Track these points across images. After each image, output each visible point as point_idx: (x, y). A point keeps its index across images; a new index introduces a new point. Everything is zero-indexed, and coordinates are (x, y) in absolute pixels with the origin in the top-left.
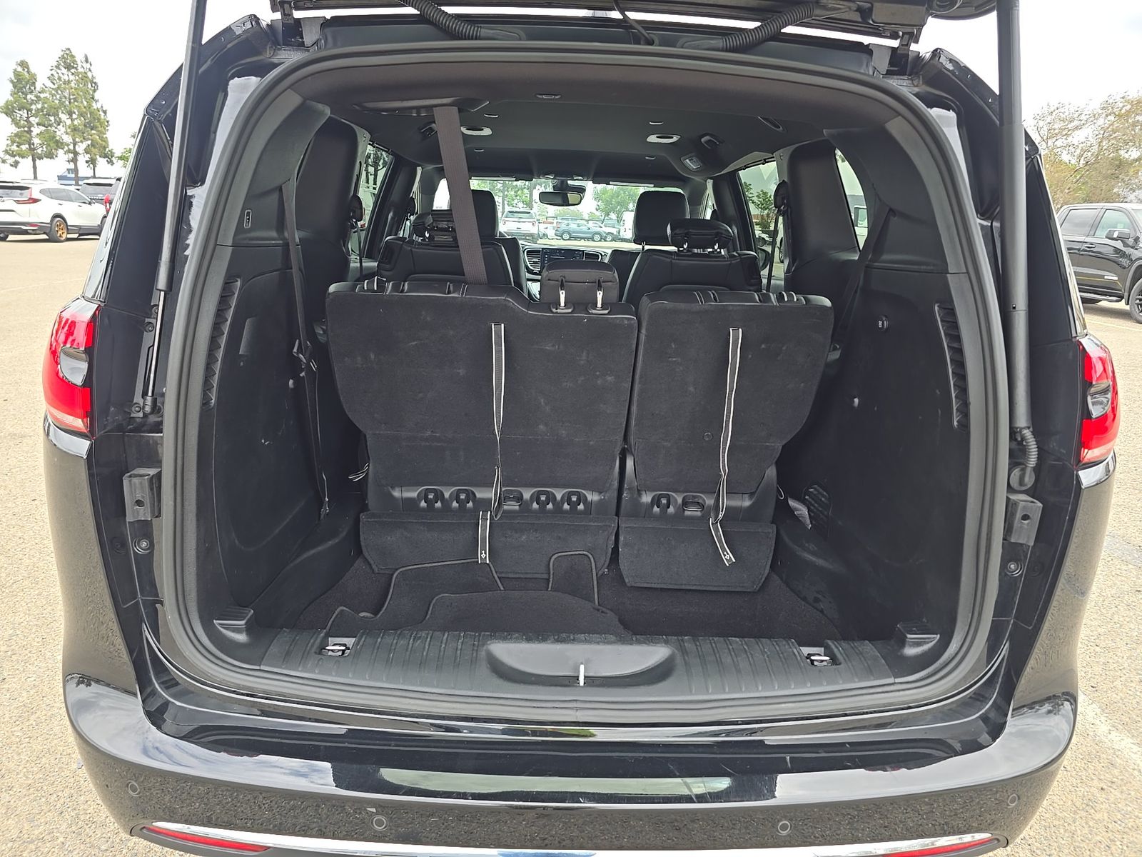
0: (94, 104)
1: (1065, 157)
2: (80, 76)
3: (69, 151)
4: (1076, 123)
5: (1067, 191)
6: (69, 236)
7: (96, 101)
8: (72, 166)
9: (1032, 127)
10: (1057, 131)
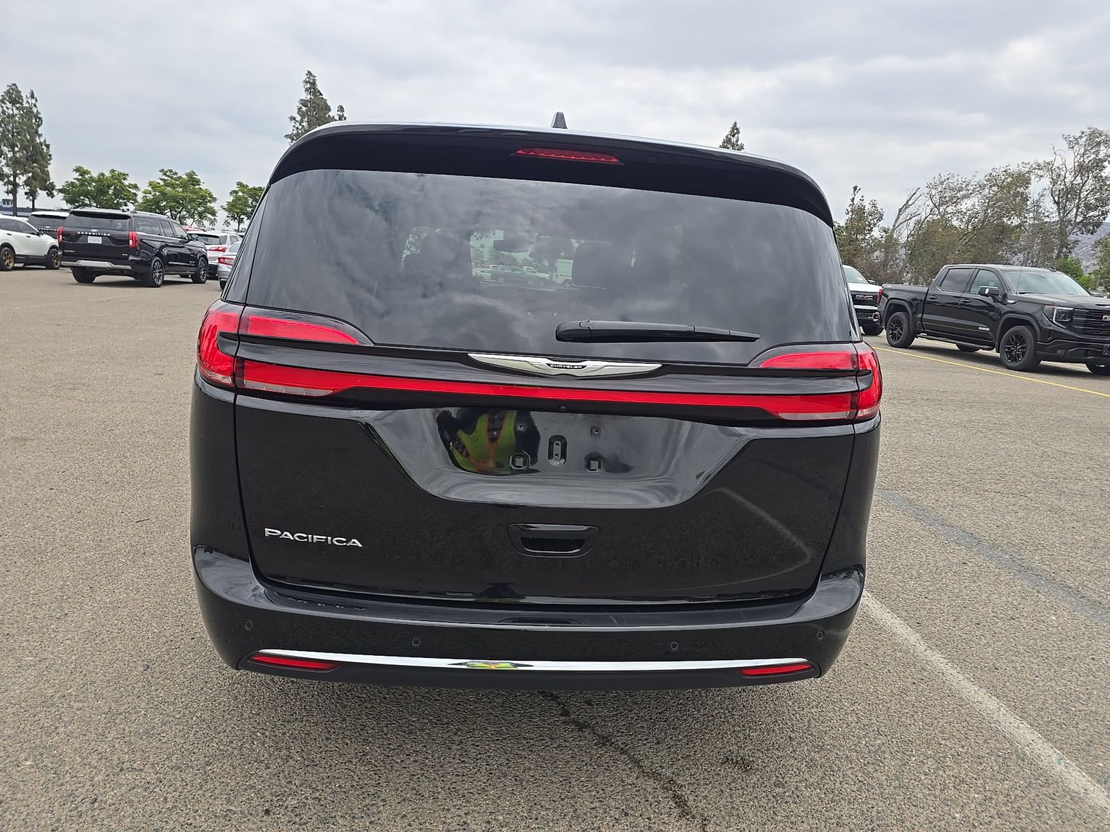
0: (37, 139)
1: (955, 223)
2: (25, 111)
3: (9, 183)
4: (964, 192)
5: (957, 253)
6: (16, 265)
7: (40, 136)
8: (11, 197)
9: (926, 194)
10: (947, 199)
